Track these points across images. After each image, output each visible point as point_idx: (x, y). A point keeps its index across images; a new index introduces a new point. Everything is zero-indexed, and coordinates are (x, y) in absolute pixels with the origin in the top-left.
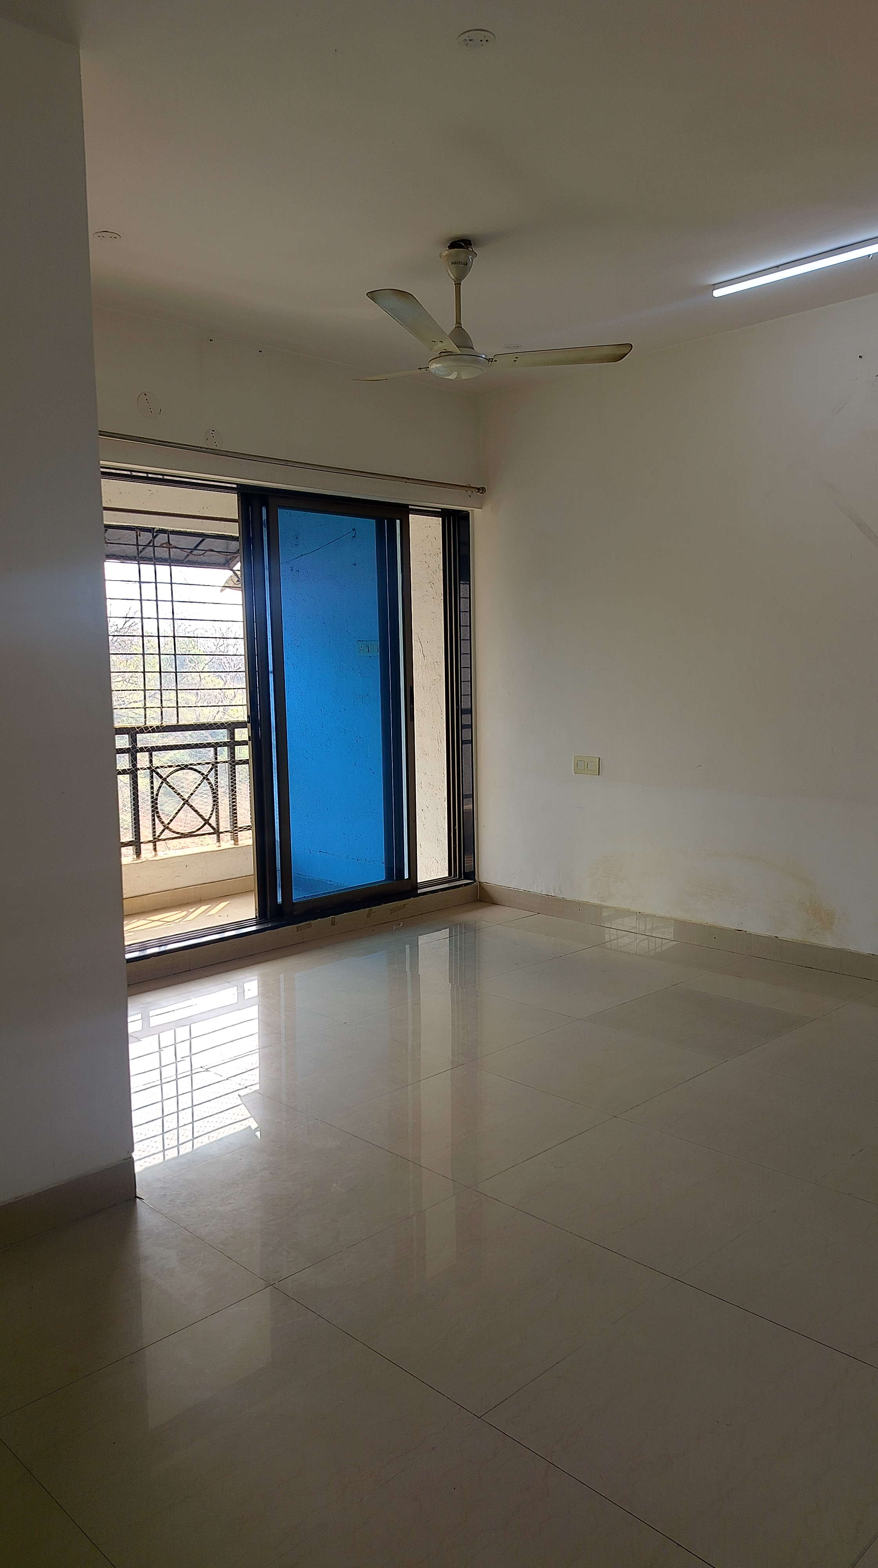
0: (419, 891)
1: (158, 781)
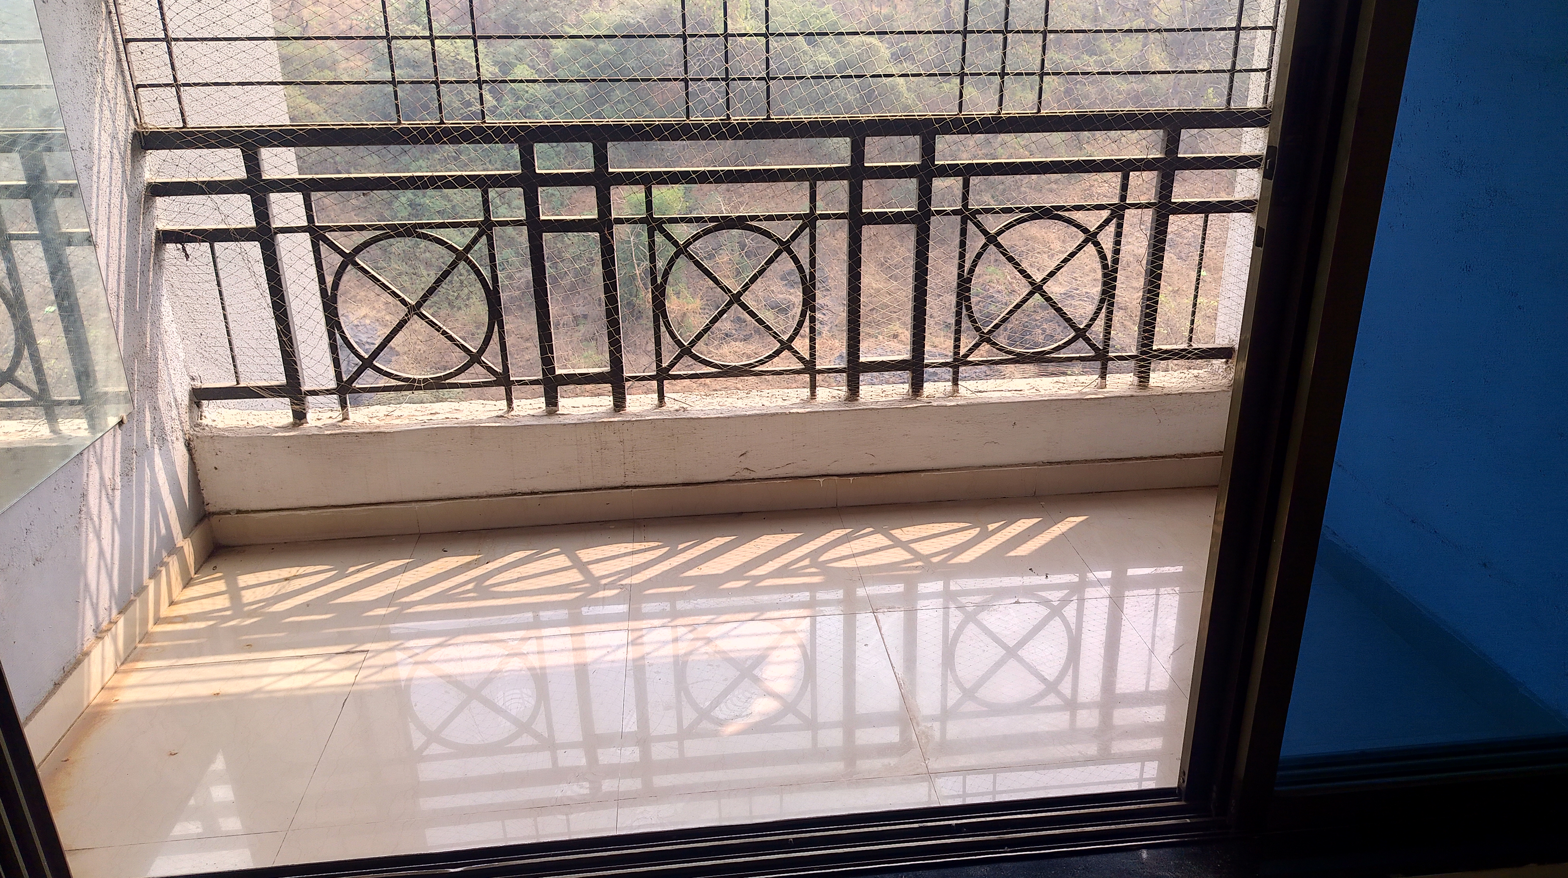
1: (332, 260)
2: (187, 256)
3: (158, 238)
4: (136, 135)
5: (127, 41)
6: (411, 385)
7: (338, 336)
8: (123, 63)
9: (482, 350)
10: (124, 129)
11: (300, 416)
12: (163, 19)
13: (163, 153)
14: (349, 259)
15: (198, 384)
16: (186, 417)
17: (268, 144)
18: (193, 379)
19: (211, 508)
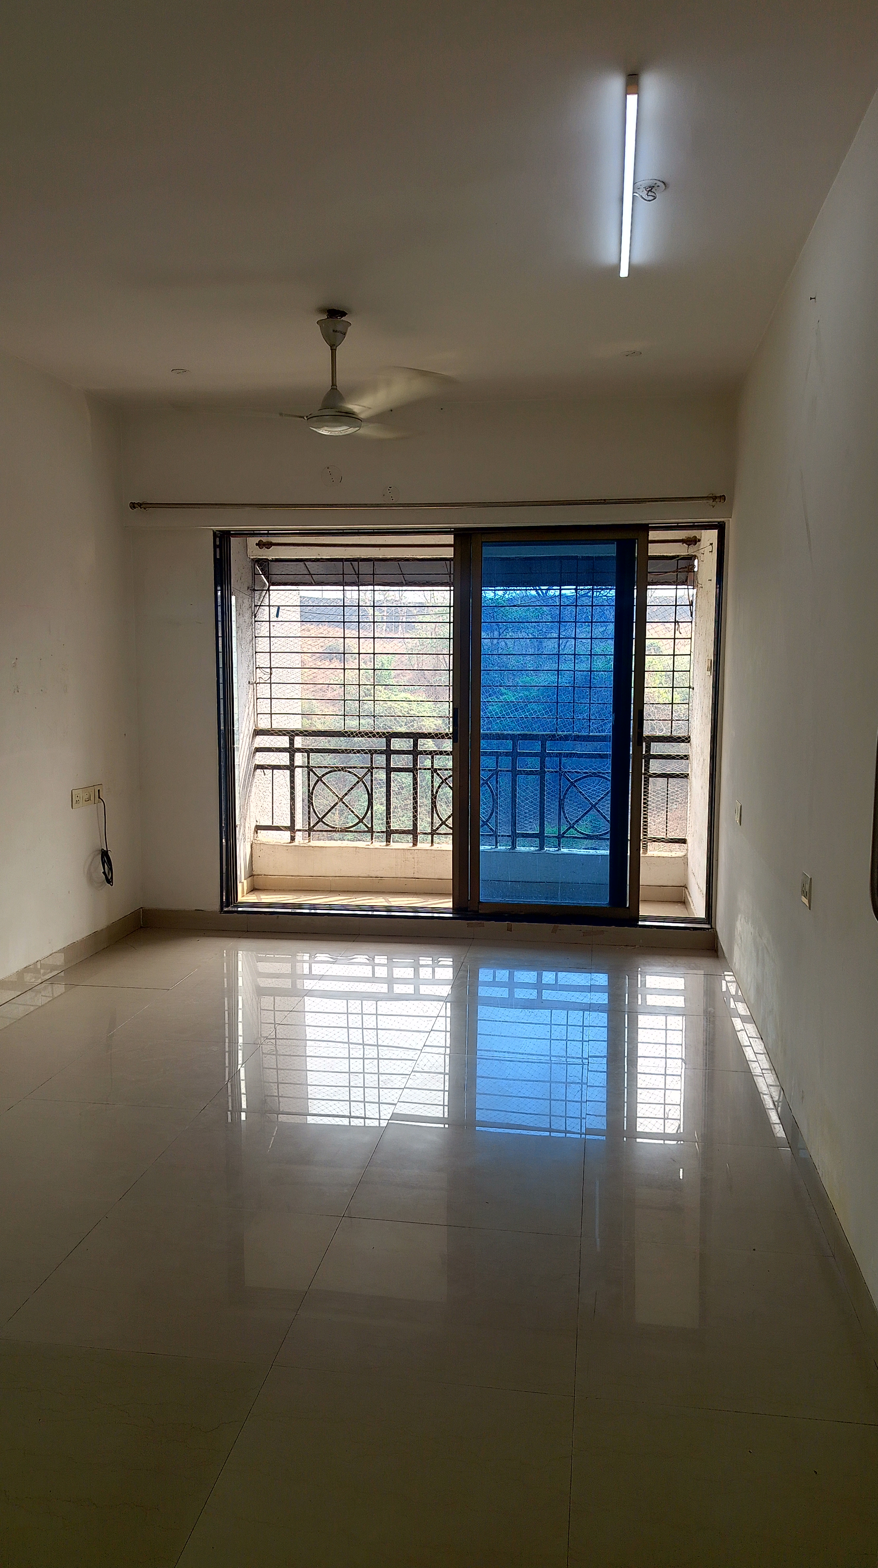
0: (640, 923)
1: (314, 779)
2: (265, 774)
3: (255, 767)
4: (255, 730)
5: (257, 699)
6: (334, 830)
7: (311, 809)
8: (255, 706)
9: (364, 818)
10: (252, 728)
11: (293, 839)
12: (271, 692)
13: (262, 737)
14: (320, 779)
15: (258, 824)
16: (252, 835)
17: (297, 735)
18: (257, 822)
19: (254, 873)
